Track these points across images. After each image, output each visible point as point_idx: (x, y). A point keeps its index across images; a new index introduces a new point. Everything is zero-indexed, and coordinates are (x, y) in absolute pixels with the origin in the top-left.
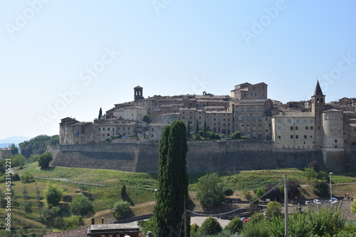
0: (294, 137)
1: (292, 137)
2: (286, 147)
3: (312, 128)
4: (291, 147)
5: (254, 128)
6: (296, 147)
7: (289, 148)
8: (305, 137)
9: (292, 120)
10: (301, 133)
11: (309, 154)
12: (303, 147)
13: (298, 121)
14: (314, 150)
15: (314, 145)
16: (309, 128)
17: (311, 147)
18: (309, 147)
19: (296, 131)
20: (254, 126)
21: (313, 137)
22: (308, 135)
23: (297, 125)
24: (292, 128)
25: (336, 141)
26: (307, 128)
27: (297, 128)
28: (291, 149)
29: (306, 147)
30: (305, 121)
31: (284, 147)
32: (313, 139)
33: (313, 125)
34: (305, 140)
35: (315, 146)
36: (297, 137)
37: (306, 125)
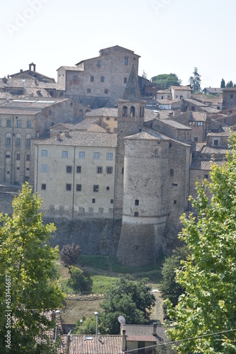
0: (74, 188)
1: (69, 187)
2: (57, 207)
3: (109, 170)
4: (66, 207)
5: (18, 163)
6: (77, 209)
7: (61, 211)
8: (96, 188)
9: (71, 151)
10: (87, 179)
11: (100, 224)
12: (91, 209)
13: (82, 154)
14: (110, 216)
15: (112, 206)
16: (104, 170)
17: (106, 211)
18: (101, 210)
19: (78, 176)
20: (18, 158)
21: (112, 190)
22: (102, 186)
23: (79, 162)
24: (69, 169)
25: (137, 202)
26: (100, 170)
27: (79, 169)
28: (67, 213)
29: (96, 211)
30: (97, 155)
31: (52, 209)
32: (111, 194)
33: (112, 163)
34: (94, 196)
35: (115, 209)
36: (79, 188)
37: (98, 163)
